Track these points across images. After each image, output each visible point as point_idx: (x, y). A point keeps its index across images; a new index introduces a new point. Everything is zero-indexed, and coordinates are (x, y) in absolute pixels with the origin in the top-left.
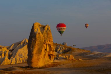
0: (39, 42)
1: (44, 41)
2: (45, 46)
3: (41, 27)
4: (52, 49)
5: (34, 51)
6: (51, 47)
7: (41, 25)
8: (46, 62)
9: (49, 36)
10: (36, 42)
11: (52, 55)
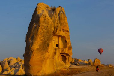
0: (44, 30)
1: (53, 29)
2: (57, 40)
3: (50, 9)
4: (68, 46)
5: (34, 45)
6: (66, 41)
7: (50, 7)
8: (57, 67)
9: (62, 21)
10: (40, 30)
11: (68, 55)
